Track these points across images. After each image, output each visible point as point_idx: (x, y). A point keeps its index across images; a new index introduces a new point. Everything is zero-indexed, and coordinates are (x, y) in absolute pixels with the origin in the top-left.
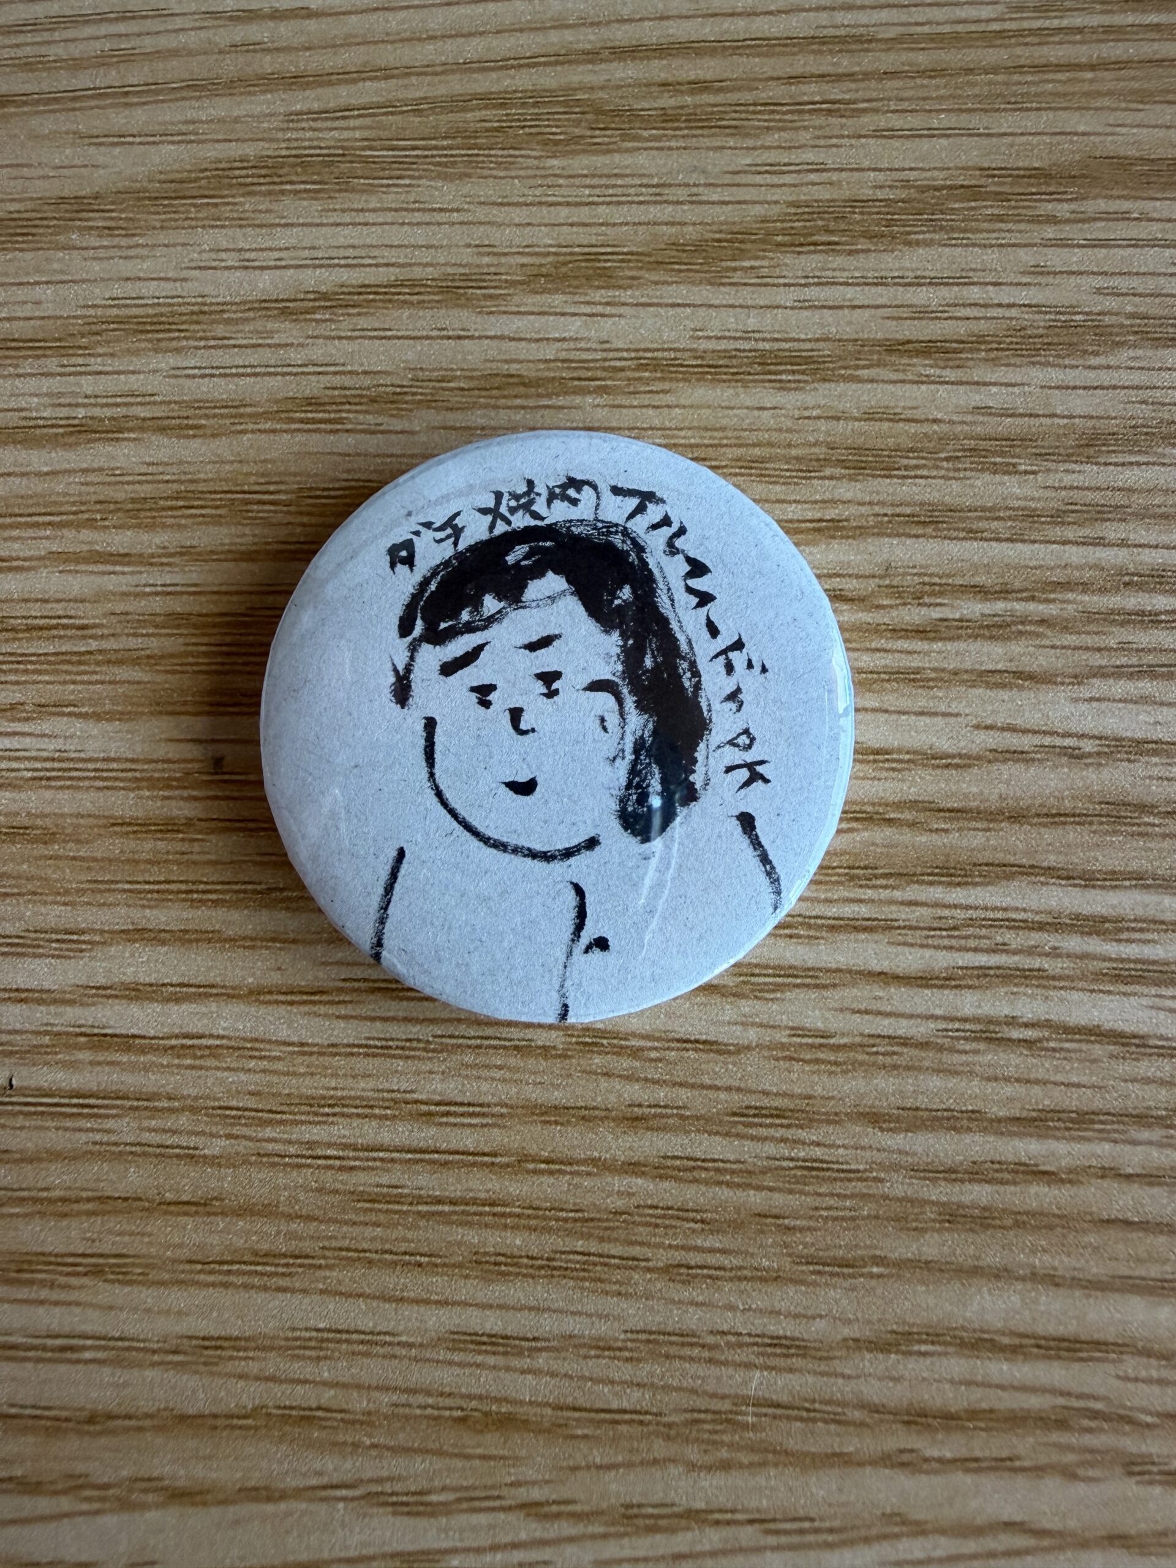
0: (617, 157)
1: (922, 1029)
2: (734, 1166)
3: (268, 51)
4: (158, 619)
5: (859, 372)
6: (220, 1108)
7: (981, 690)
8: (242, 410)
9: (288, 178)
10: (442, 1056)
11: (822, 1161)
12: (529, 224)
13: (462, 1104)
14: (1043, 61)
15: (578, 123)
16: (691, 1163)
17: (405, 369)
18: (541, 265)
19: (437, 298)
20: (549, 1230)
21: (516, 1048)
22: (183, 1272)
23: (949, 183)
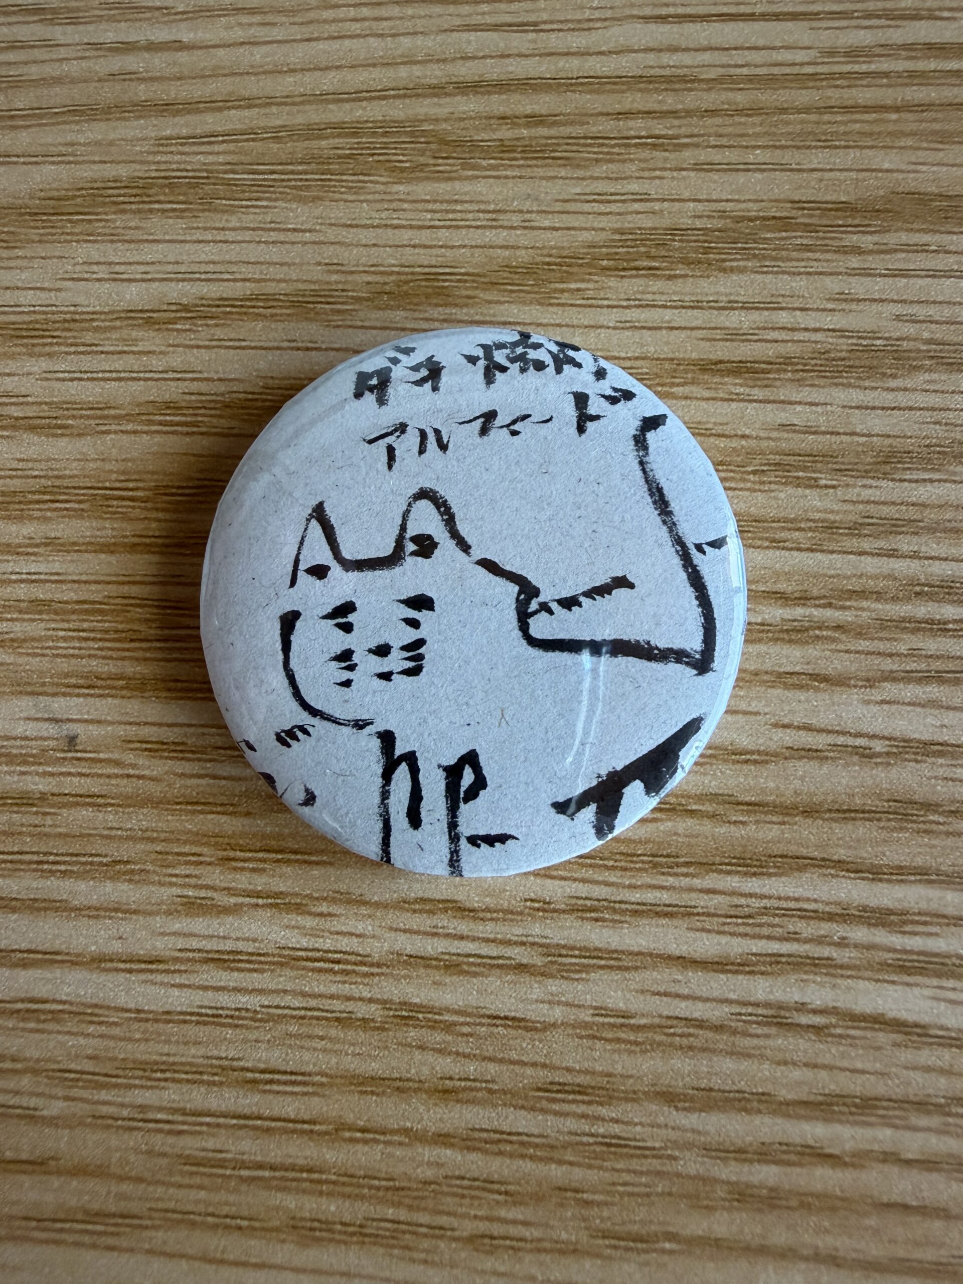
0: (457, 185)
1: (717, 1013)
2: (537, 1140)
3: (143, 80)
4: (22, 605)
5: (674, 390)
6: (60, 1071)
7: (779, 691)
8: (106, 412)
9: (157, 198)
10: (268, 1026)
11: (619, 1138)
12: (374, 245)
13: (285, 1073)
14: (850, 103)
15: (422, 153)
16: (497, 1136)
17: (257, 377)
18: (385, 283)
19: (288, 311)
20: (363, 1197)
21: (338, 1019)
22: (19, 1228)
23: (761, 214)
